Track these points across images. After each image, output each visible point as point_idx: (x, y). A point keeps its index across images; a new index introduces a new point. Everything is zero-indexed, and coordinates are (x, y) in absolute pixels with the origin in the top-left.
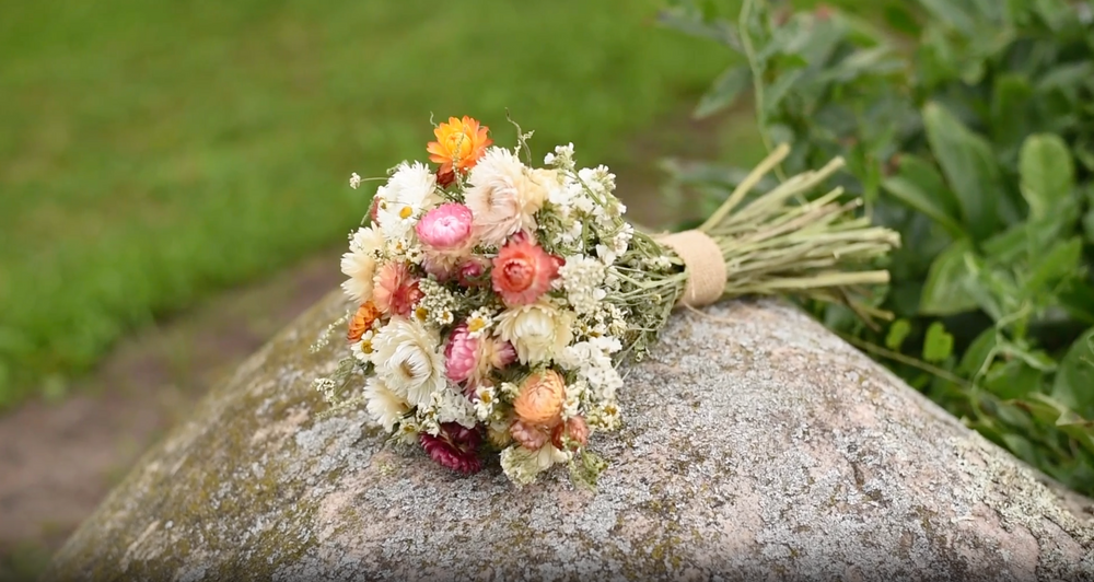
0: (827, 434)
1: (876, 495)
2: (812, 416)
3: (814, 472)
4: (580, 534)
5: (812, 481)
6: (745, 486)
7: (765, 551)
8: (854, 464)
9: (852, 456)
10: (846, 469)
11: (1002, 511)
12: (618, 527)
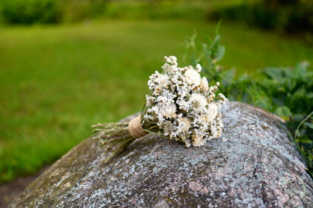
0: (253, 161)
1: (256, 176)
2: (252, 157)
3: (245, 167)
4: (190, 164)
5: (243, 169)
6: (228, 165)
7: (225, 179)
8: (255, 169)
9: (256, 167)
10: (253, 169)
11: (285, 189)
12: (197, 164)
